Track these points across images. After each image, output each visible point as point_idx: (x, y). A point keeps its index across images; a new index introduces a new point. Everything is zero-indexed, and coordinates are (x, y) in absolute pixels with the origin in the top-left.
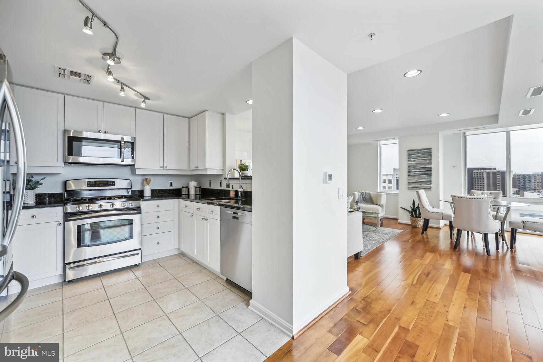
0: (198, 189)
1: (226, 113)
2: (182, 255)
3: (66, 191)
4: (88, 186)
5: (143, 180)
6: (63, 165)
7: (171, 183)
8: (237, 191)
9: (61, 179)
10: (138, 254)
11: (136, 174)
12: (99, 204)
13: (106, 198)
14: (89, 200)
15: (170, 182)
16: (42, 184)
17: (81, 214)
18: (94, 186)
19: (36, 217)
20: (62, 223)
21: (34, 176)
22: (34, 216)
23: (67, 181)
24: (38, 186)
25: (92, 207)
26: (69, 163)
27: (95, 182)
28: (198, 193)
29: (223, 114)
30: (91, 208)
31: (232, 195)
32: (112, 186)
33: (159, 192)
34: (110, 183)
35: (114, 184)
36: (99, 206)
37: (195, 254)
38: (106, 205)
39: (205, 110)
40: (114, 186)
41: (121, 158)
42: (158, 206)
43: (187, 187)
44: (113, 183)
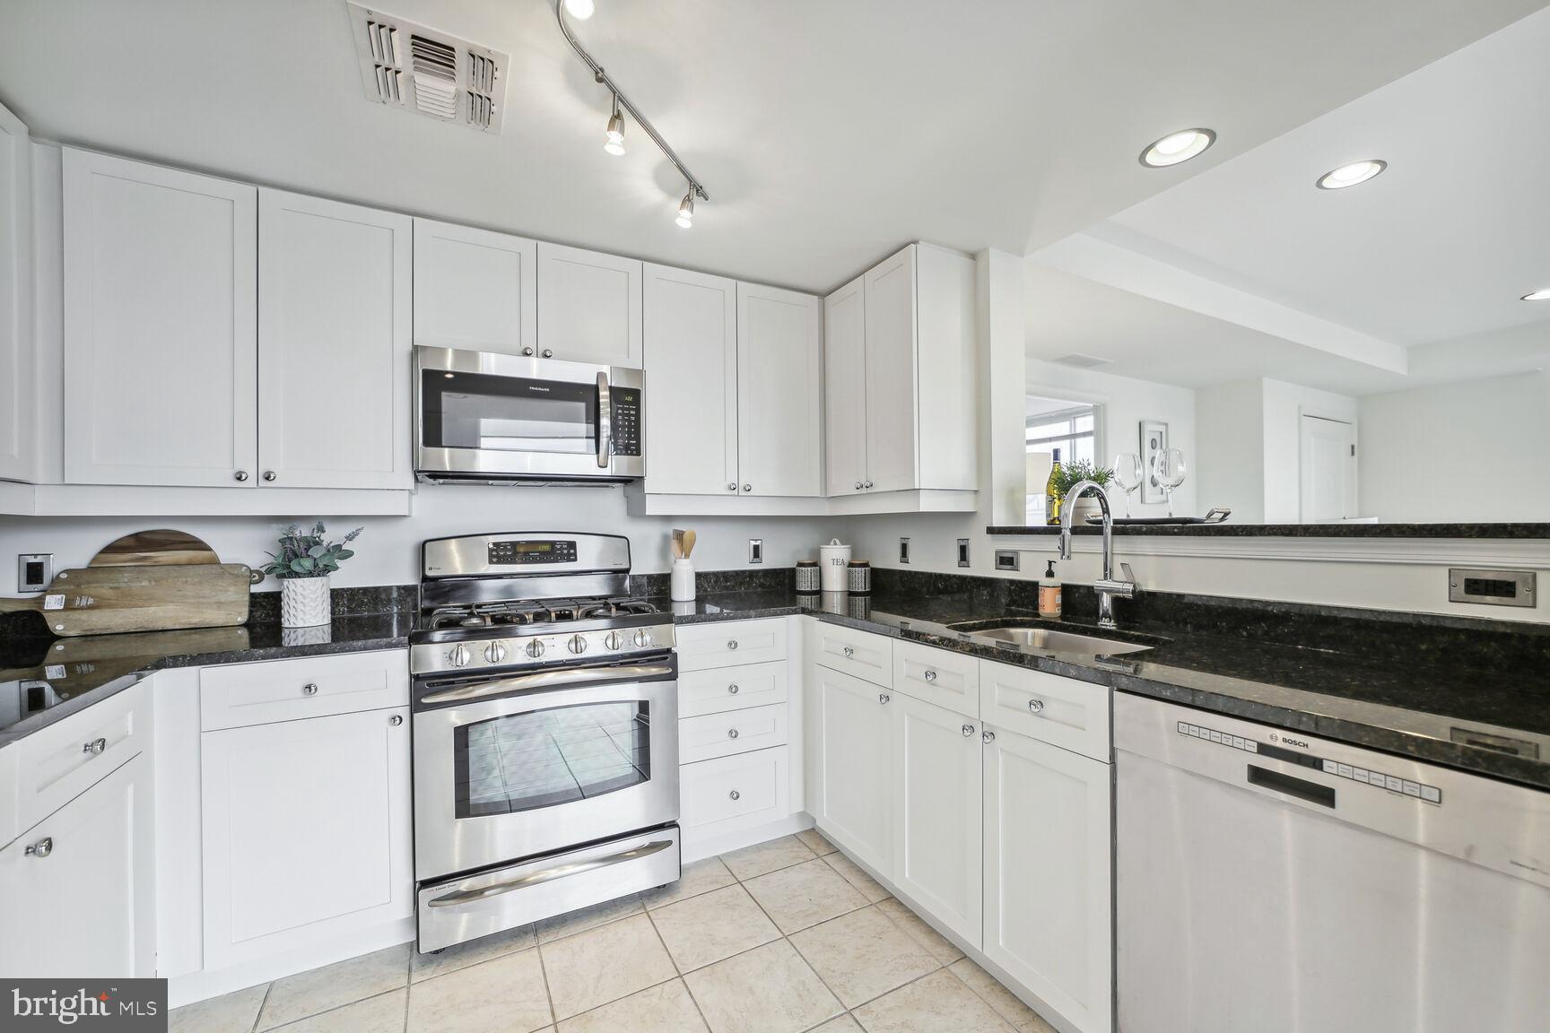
0: (860, 573)
1: (986, 250)
2: (815, 840)
3: (425, 579)
4: (491, 562)
5: (666, 538)
6: (409, 482)
7: (756, 549)
8: (1093, 587)
9: (409, 537)
10: (669, 843)
11: (648, 513)
12: (531, 640)
13: (553, 615)
14: (495, 620)
15: (753, 543)
16: (349, 554)
17: (469, 681)
18: (511, 560)
19: (316, 690)
20: (404, 713)
21: (327, 527)
22: (309, 687)
23: (427, 545)
24: (339, 563)
25: (506, 652)
26: (430, 477)
27: (514, 544)
28: (860, 587)
29: (973, 256)
30: (501, 653)
31: (1050, 604)
32: (569, 560)
33: (716, 582)
34: (562, 549)
35: (575, 554)
36: (529, 646)
37: (907, 875)
38: (556, 644)
39: (908, 241)
40: (575, 560)
41: (598, 452)
42: (733, 645)
43: (814, 564)
44: (572, 551)
